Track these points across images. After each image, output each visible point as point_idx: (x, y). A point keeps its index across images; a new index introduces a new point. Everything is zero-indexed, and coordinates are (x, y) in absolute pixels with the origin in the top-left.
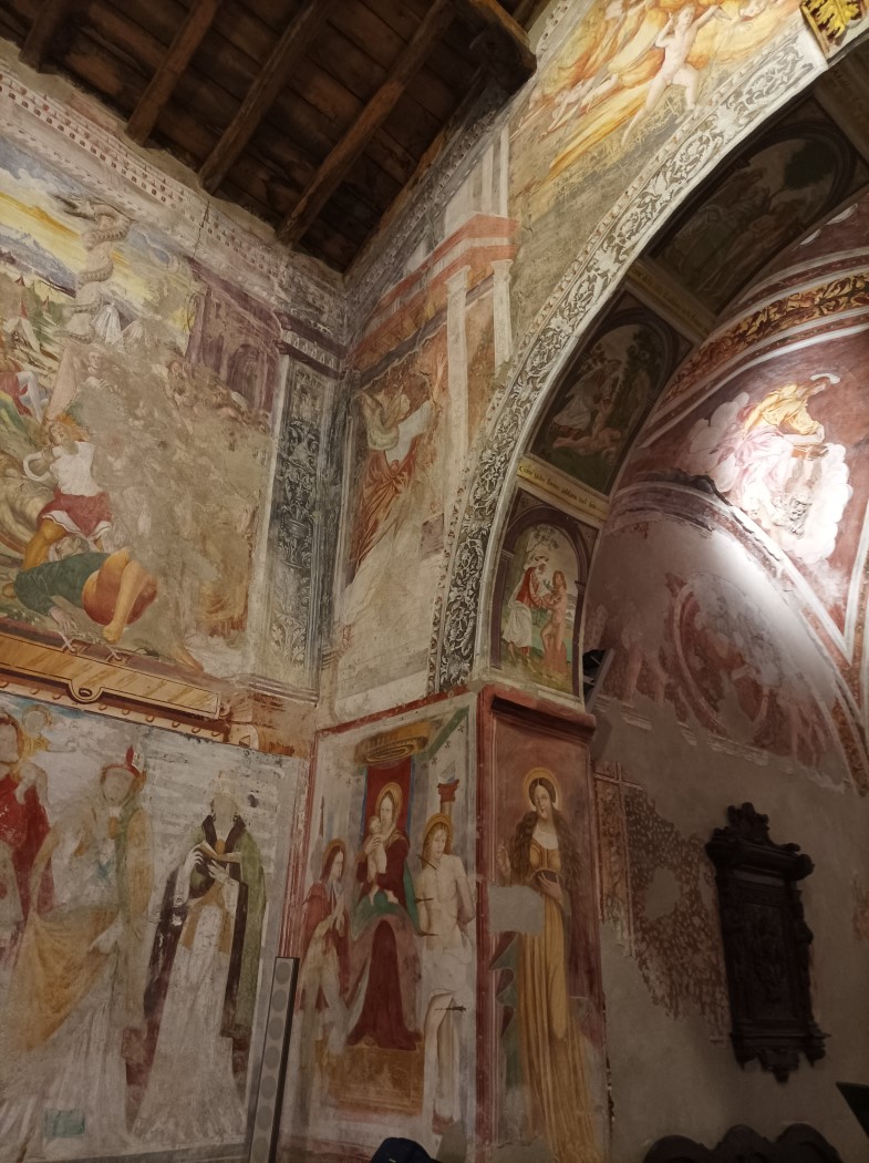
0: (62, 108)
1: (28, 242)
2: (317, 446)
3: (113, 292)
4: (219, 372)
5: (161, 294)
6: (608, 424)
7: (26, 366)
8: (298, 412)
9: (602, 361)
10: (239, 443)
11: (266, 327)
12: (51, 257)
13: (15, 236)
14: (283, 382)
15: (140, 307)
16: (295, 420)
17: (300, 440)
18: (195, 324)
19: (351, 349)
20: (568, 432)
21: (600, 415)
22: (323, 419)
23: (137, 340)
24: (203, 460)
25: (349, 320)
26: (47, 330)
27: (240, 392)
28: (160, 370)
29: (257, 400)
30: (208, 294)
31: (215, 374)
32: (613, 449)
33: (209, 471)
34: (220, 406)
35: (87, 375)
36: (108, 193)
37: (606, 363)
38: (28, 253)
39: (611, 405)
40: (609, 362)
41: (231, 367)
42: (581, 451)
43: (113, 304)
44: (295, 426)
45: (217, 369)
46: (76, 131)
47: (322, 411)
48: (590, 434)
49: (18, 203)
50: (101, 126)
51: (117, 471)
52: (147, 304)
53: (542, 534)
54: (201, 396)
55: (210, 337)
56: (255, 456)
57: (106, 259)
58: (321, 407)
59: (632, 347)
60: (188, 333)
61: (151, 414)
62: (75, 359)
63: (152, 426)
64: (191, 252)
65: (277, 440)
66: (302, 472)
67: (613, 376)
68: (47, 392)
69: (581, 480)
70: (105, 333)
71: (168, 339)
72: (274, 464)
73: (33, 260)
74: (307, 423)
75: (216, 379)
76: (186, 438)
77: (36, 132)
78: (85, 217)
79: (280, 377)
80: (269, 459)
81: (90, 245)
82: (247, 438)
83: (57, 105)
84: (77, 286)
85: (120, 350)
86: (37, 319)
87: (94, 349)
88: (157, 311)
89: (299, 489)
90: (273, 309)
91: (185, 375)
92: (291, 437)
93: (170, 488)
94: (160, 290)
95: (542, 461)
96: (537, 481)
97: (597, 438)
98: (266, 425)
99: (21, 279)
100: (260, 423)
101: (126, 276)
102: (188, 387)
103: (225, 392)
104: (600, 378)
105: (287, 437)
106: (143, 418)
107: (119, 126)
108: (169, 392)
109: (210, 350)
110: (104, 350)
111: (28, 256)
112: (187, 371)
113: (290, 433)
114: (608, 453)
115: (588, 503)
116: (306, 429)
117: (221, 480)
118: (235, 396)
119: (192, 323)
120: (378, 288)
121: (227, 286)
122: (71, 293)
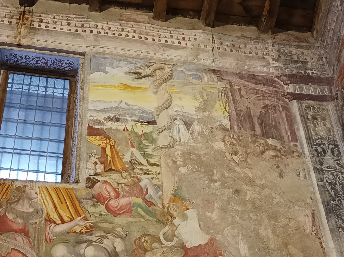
0: (117, 24)
1: (123, 105)
2: (339, 151)
3: (176, 111)
4: (255, 131)
5: (204, 99)
7: (143, 177)
8: (317, 134)
10: (284, 171)
11: (274, 89)
12: (137, 107)
13: (115, 105)
14: (298, 118)
15: (194, 113)
16: (316, 140)
17: (325, 152)
18: (230, 108)
19: (336, 77)
22: (335, 131)
23: (199, 133)
24: (266, 192)
25: (326, 59)
26: (147, 150)
27: (273, 138)
28: (219, 145)
29: (286, 138)
30: (231, 86)
31: (253, 133)
33: (272, 198)
34: (263, 152)
35: (178, 168)
36: (155, 56)
38: (124, 111)
41: (261, 124)
43: (178, 118)
44: (317, 144)
45: (253, 129)
46: (128, 32)
47: (332, 126)
49: (111, 86)
50: (140, 22)
51: (216, 220)
52: (198, 109)
54: (249, 151)
55: (241, 111)
56: (298, 175)
57: (167, 94)
58: (331, 124)
60: (227, 115)
61: (223, 175)
62: (168, 161)
63: (227, 183)
64: (212, 66)
65: (309, 159)
66: (335, 173)
68: (159, 188)
70: (180, 137)
71: (216, 124)
72: (313, 176)
73: (128, 114)
74: (325, 139)
75: (254, 135)
76: (250, 182)
77: (108, 44)
78: (147, 76)
79: (295, 116)
80: (309, 174)
81: (155, 90)
82: (288, 165)
83: (114, 24)
84: (156, 117)
85: (192, 143)
86: (141, 147)
87: (177, 150)
88: (204, 110)
89: (337, 186)
90: (274, 76)
91: (234, 142)
92: (318, 153)
93: (252, 218)
94: (202, 97)
98: (298, 151)
99: (126, 127)
100: (293, 152)
101: (180, 98)
102: (239, 149)
103: (263, 142)
105: (315, 153)
106: (219, 180)
107: (149, 17)
108: (229, 157)
109: (244, 119)
110: (182, 148)
111: (125, 113)
112: (235, 139)
113: (316, 150)
116: (326, 143)
117: (282, 200)
118: (270, 141)
119: (227, 108)
120: (337, 30)
121: (240, 76)
122: (153, 123)
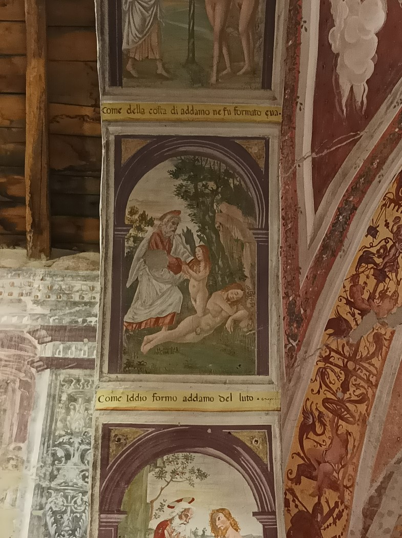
6: (212, 288)
9: (151, 223)
20: (156, 324)
21: (192, 282)
32: (241, 313)
37: (156, 222)
39: (202, 264)
40: (161, 219)
42: (190, 338)
48: (192, 311)
53: (169, 468)
59: (181, 186)
67: (179, 231)
69: (210, 372)
95: (133, 376)
96: (133, 404)
97: (205, 312)
104: (162, 243)
114: (236, 322)
115: (236, 397)
